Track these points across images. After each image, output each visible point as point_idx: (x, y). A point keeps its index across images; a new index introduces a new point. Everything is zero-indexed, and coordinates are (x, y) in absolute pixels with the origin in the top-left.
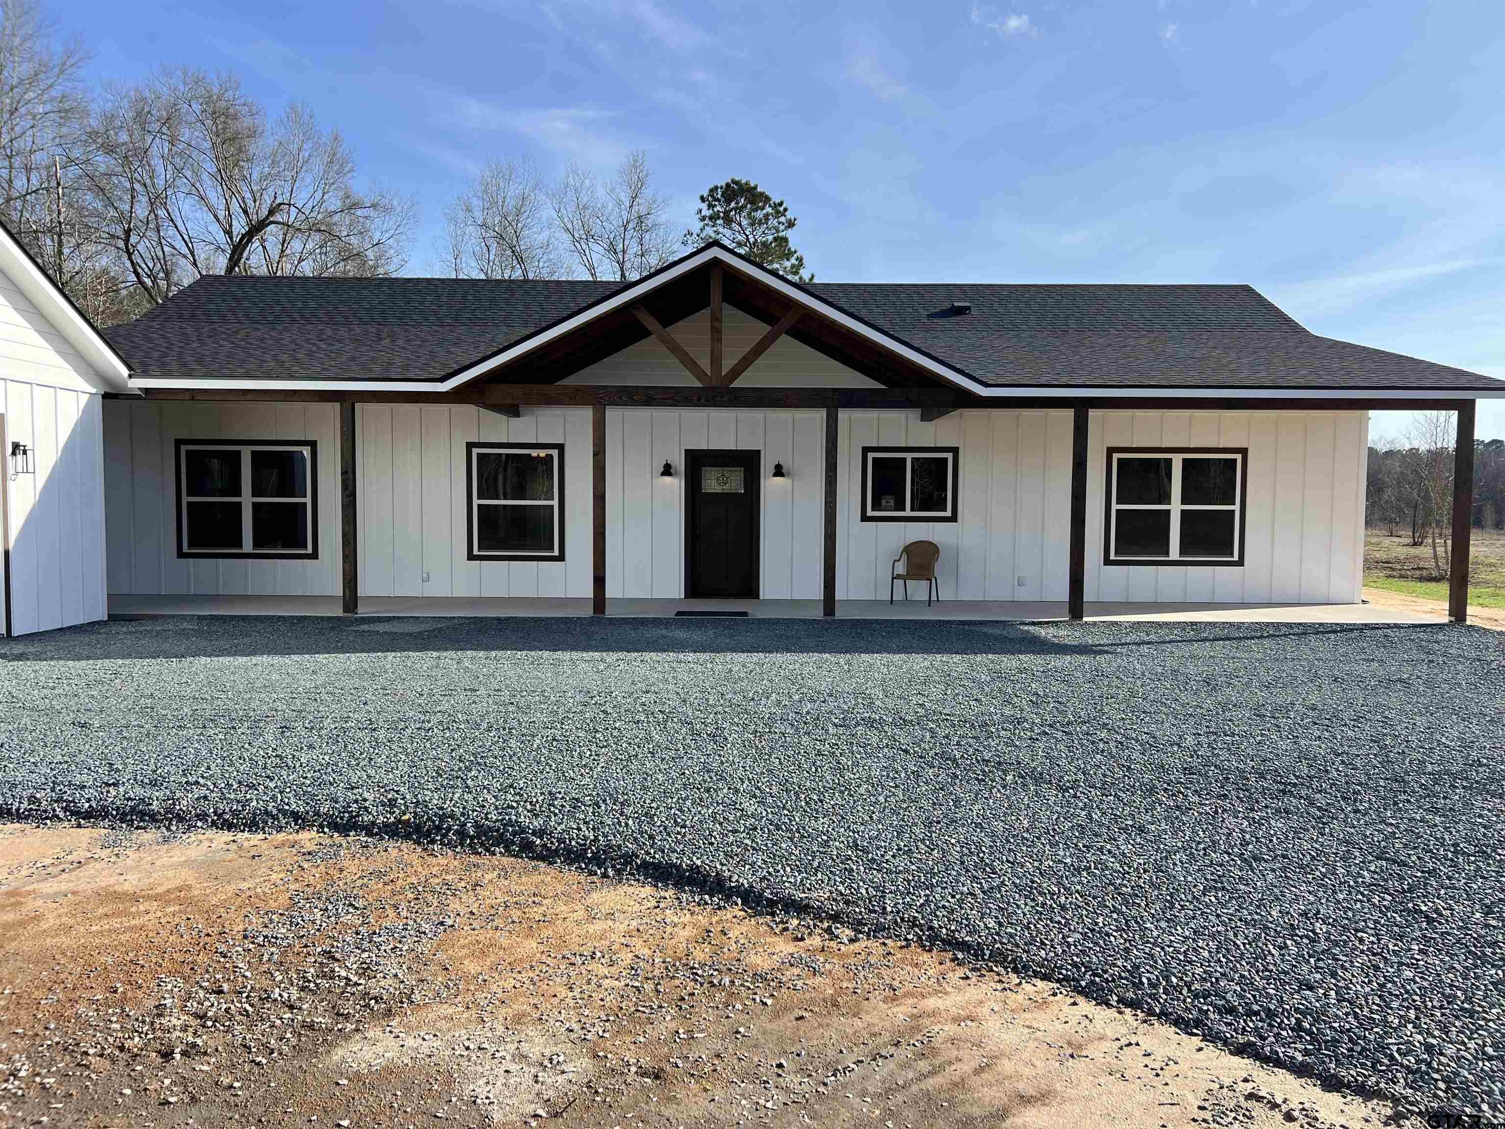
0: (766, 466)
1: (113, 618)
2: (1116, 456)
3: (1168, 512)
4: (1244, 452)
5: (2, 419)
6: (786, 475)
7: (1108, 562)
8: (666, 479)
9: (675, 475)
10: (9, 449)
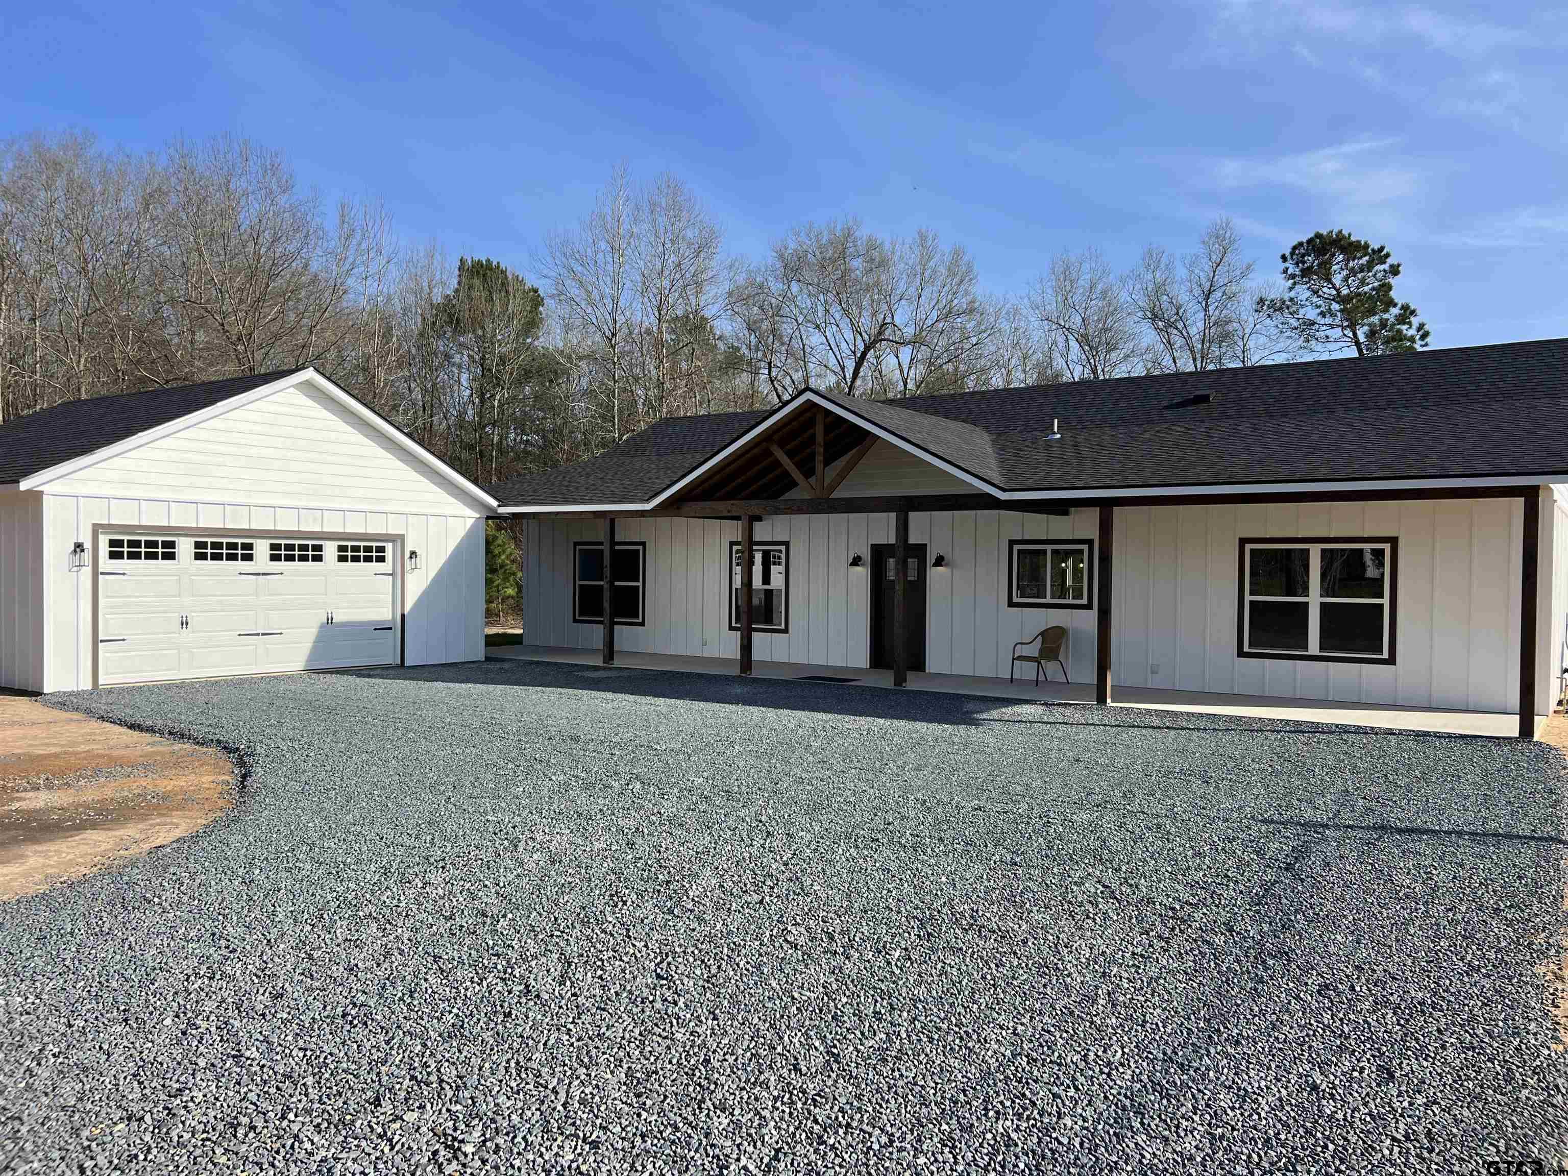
0: (931, 558)
1: (488, 659)
2: (1248, 547)
3: (1307, 604)
4: (1394, 541)
5: (402, 538)
6: (946, 565)
7: (1241, 654)
8: (858, 569)
9: (863, 565)
10: (407, 555)
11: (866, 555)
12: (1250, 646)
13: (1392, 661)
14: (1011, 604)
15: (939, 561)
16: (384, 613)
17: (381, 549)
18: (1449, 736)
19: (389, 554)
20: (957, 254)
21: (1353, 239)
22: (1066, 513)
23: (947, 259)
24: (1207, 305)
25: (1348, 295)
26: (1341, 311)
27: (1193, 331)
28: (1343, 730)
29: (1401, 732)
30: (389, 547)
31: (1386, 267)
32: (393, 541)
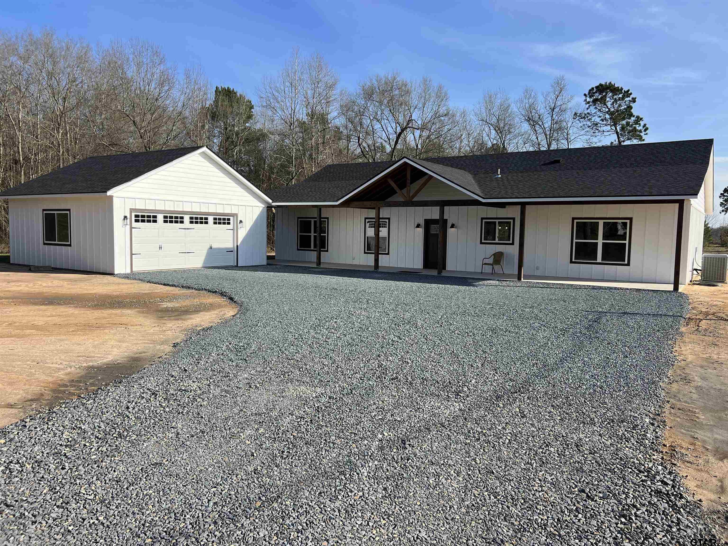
0: (449, 225)
1: (268, 264)
2: (575, 221)
3: (597, 243)
4: (631, 219)
5: (236, 215)
6: (456, 228)
7: (571, 262)
8: (418, 229)
9: (421, 227)
10: (239, 222)
11: (422, 223)
12: (575, 259)
13: (628, 264)
14: (481, 243)
15: (453, 226)
16: (230, 245)
17: (229, 219)
18: (648, 290)
19: (231, 221)
20: (440, 88)
21: (616, 86)
22: (505, 207)
23: (436, 90)
24: (553, 115)
25: (614, 111)
26: (610, 119)
27: (546, 125)
28: (611, 288)
29: (631, 289)
30: (231, 218)
31: (630, 99)
32: (233, 216)
